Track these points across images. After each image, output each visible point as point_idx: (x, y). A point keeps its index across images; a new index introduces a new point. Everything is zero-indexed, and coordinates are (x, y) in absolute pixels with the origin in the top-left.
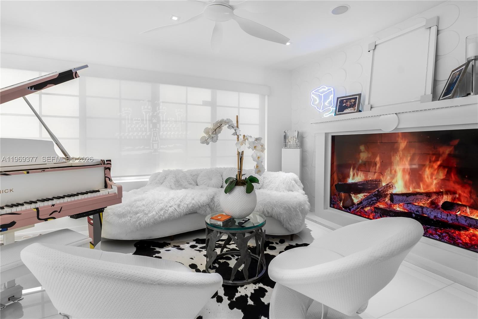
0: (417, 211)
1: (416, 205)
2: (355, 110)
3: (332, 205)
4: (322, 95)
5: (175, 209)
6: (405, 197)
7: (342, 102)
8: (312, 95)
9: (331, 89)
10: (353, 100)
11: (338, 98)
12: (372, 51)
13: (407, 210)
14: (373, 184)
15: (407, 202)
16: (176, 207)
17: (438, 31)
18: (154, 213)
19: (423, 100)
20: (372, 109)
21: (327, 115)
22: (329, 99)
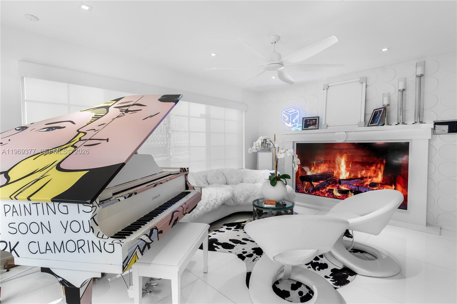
0: (355, 189)
1: (354, 185)
2: (316, 127)
3: (297, 191)
4: (291, 115)
5: (215, 202)
6: (348, 181)
7: (306, 121)
8: (283, 114)
9: (297, 111)
10: (314, 121)
11: (303, 118)
12: (325, 90)
13: (349, 188)
14: (327, 175)
15: (350, 184)
16: (215, 201)
17: (366, 85)
18: (203, 207)
19: (359, 125)
20: (328, 127)
21: (295, 129)
22: (295, 118)
